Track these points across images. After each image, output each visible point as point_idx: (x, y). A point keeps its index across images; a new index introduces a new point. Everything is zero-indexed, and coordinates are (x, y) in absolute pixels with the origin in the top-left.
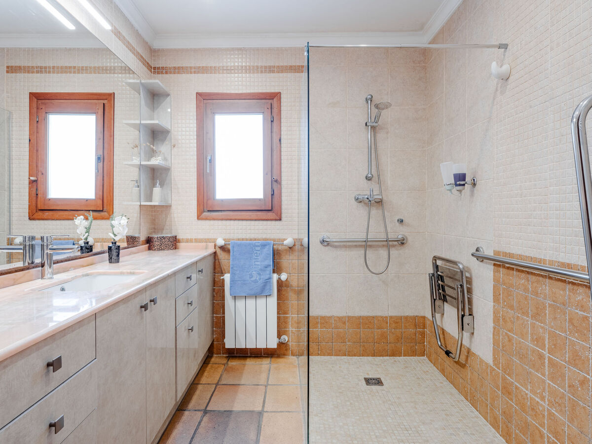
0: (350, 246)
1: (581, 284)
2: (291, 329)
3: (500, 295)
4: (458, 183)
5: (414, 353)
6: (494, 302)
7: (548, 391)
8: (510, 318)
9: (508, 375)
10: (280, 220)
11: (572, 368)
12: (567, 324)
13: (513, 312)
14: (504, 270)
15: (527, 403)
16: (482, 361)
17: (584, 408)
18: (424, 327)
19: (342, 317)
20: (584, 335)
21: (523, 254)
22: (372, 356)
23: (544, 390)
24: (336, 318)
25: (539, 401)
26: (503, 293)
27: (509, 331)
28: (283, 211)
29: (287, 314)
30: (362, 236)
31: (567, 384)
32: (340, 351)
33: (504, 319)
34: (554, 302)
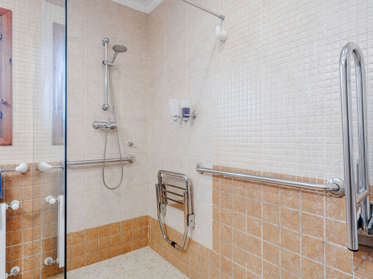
0: (88, 166)
1: (292, 189)
2: (24, 257)
3: (219, 198)
4: (185, 115)
5: (140, 246)
6: (213, 203)
7: (264, 267)
8: (229, 215)
9: (227, 256)
10: (10, 144)
11: (284, 249)
12: (280, 217)
13: (231, 210)
14: (223, 179)
15: (245, 276)
16: (202, 247)
17: (295, 277)
18: (147, 224)
19: (81, 232)
20: (295, 225)
21: (240, 168)
22: (108, 258)
23: (260, 266)
24: (74, 235)
25: (255, 274)
26: (222, 196)
27: (228, 224)
28: (14, 135)
29: (19, 243)
30: (100, 157)
31: (280, 260)
32: (78, 263)
33: (223, 216)
34: (268, 202)
